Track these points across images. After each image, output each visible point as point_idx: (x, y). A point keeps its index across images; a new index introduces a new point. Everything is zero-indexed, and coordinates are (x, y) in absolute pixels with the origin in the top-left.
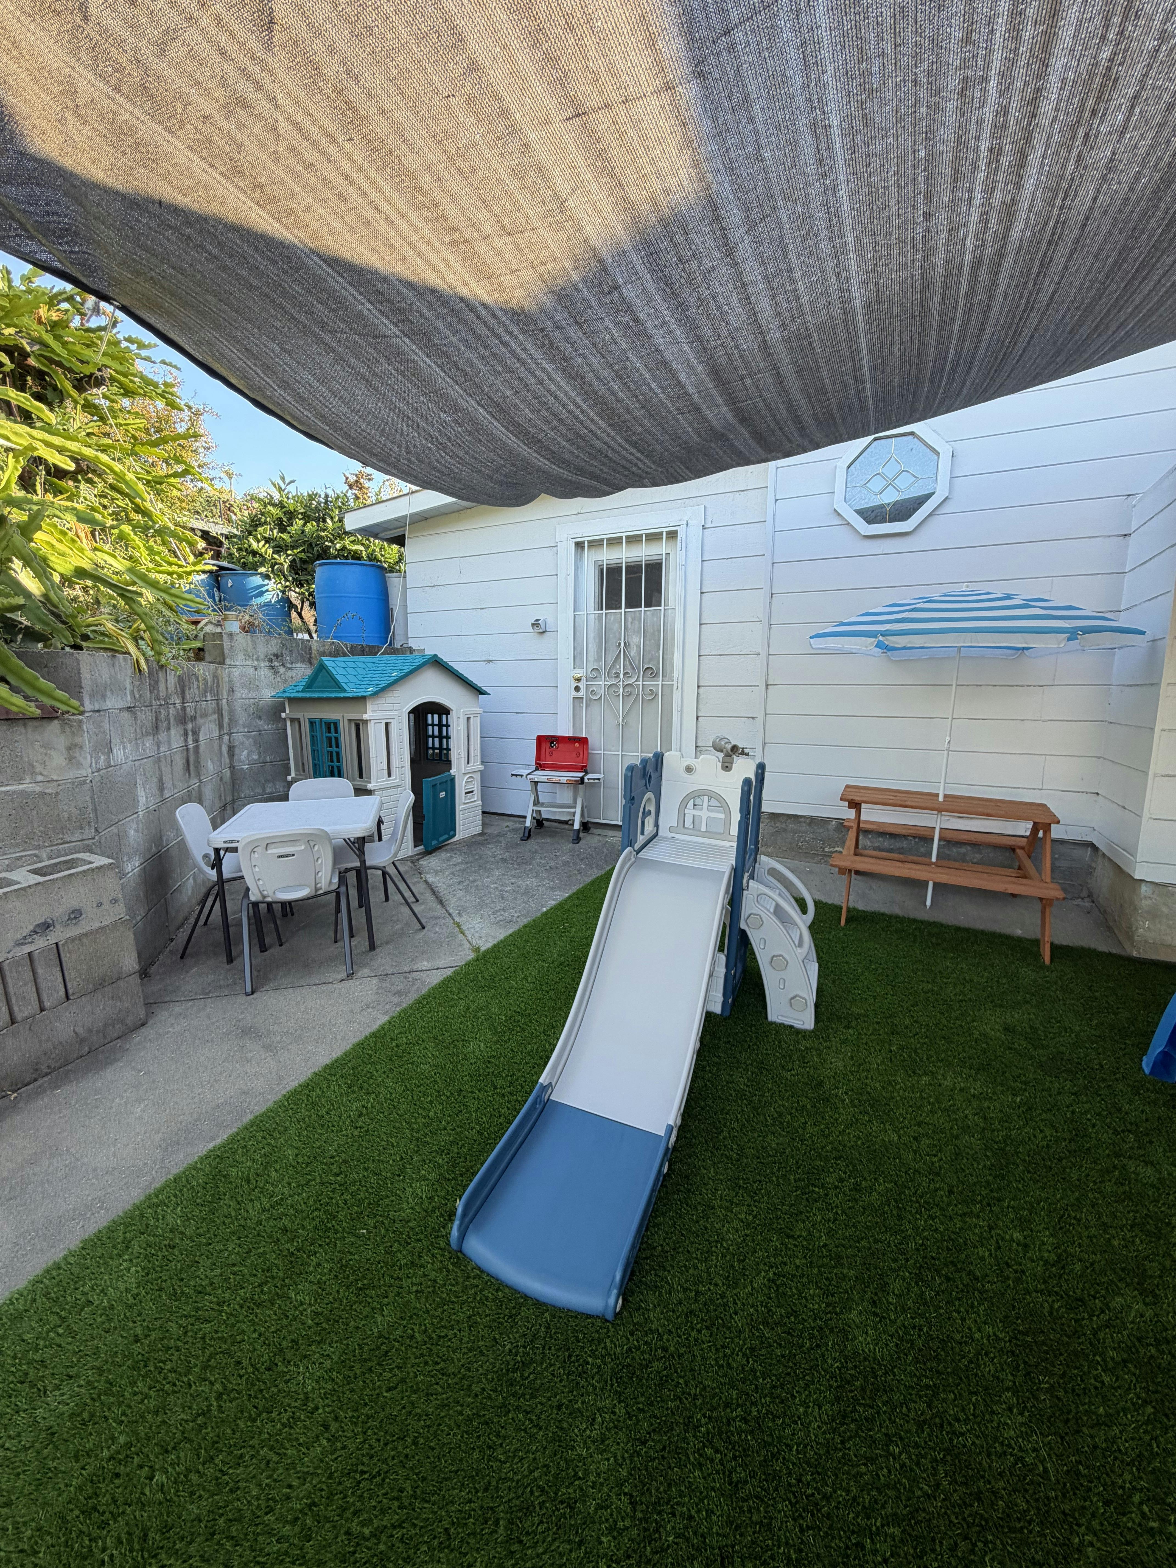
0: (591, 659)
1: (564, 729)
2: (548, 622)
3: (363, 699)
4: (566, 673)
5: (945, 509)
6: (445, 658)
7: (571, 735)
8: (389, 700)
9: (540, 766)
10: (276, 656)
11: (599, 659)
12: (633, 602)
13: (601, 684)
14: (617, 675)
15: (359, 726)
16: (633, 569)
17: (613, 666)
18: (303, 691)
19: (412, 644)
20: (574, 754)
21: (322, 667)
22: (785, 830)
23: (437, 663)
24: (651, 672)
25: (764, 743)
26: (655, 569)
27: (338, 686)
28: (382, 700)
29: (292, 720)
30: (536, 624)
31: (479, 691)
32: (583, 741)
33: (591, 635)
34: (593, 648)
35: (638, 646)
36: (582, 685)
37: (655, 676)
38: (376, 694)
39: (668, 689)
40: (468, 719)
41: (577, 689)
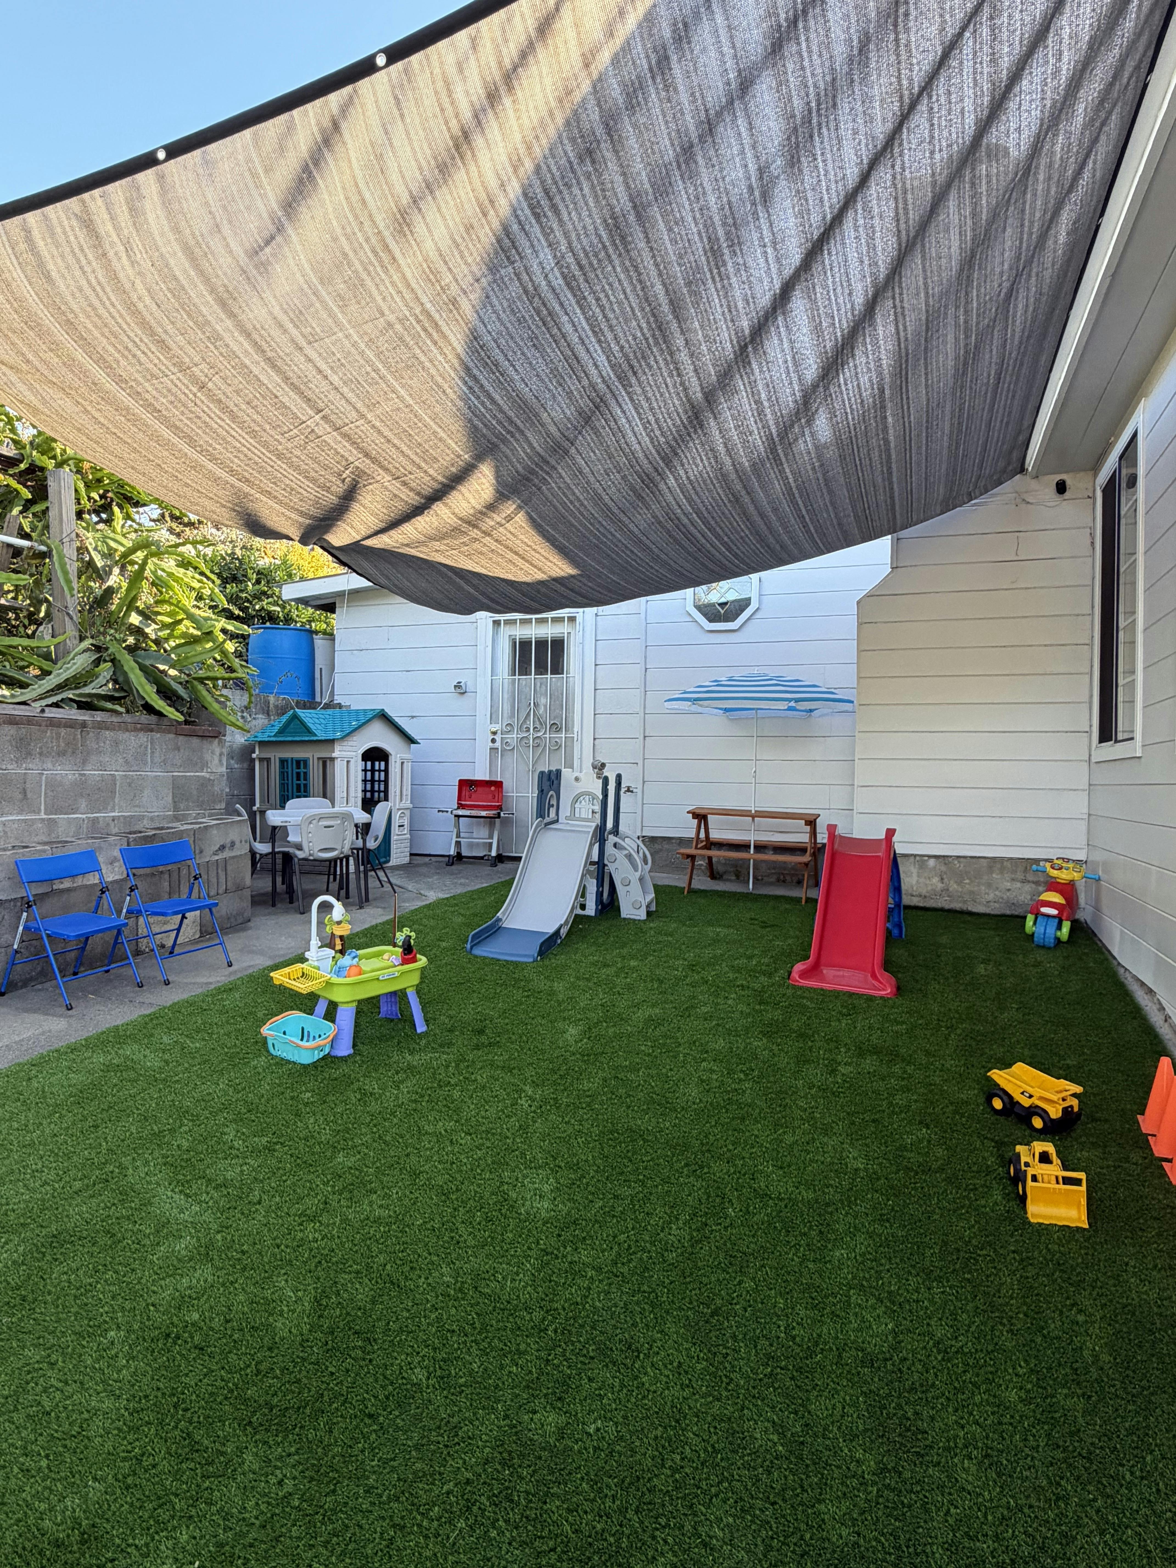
0: (505, 715)
1: (481, 774)
2: (469, 683)
3: (332, 741)
4: (484, 728)
5: (758, 616)
6: (391, 713)
7: (487, 778)
8: (350, 743)
9: (461, 806)
10: (246, 708)
11: (513, 716)
12: (541, 669)
13: (514, 737)
14: (528, 730)
15: (326, 763)
16: (541, 644)
17: (525, 721)
18: (275, 736)
19: (338, 699)
20: (490, 796)
21: (295, 717)
22: (661, 850)
23: (383, 717)
24: (556, 727)
25: (644, 782)
26: (558, 645)
27: (309, 731)
28: (345, 743)
29: (261, 760)
30: (458, 686)
31: (411, 740)
32: (499, 785)
33: (506, 696)
34: (507, 707)
35: (545, 706)
36: (498, 738)
37: (559, 730)
38: (343, 738)
39: (570, 740)
40: (402, 763)
41: (493, 741)
